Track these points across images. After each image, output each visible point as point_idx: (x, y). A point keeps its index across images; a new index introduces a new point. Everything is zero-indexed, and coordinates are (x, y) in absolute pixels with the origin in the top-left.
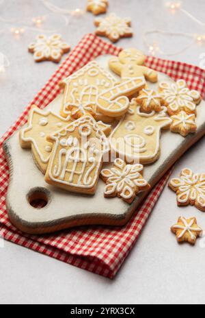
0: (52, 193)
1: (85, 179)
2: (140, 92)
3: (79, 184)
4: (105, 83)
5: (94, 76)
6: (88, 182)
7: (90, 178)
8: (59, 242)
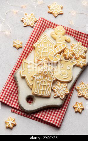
0: (35, 97)
1: (47, 92)
2: (65, 51)
3: (45, 95)
4: (50, 46)
5: (46, 42)
6: (48, 94)
7: (49, 92)
8: (39, 115)
